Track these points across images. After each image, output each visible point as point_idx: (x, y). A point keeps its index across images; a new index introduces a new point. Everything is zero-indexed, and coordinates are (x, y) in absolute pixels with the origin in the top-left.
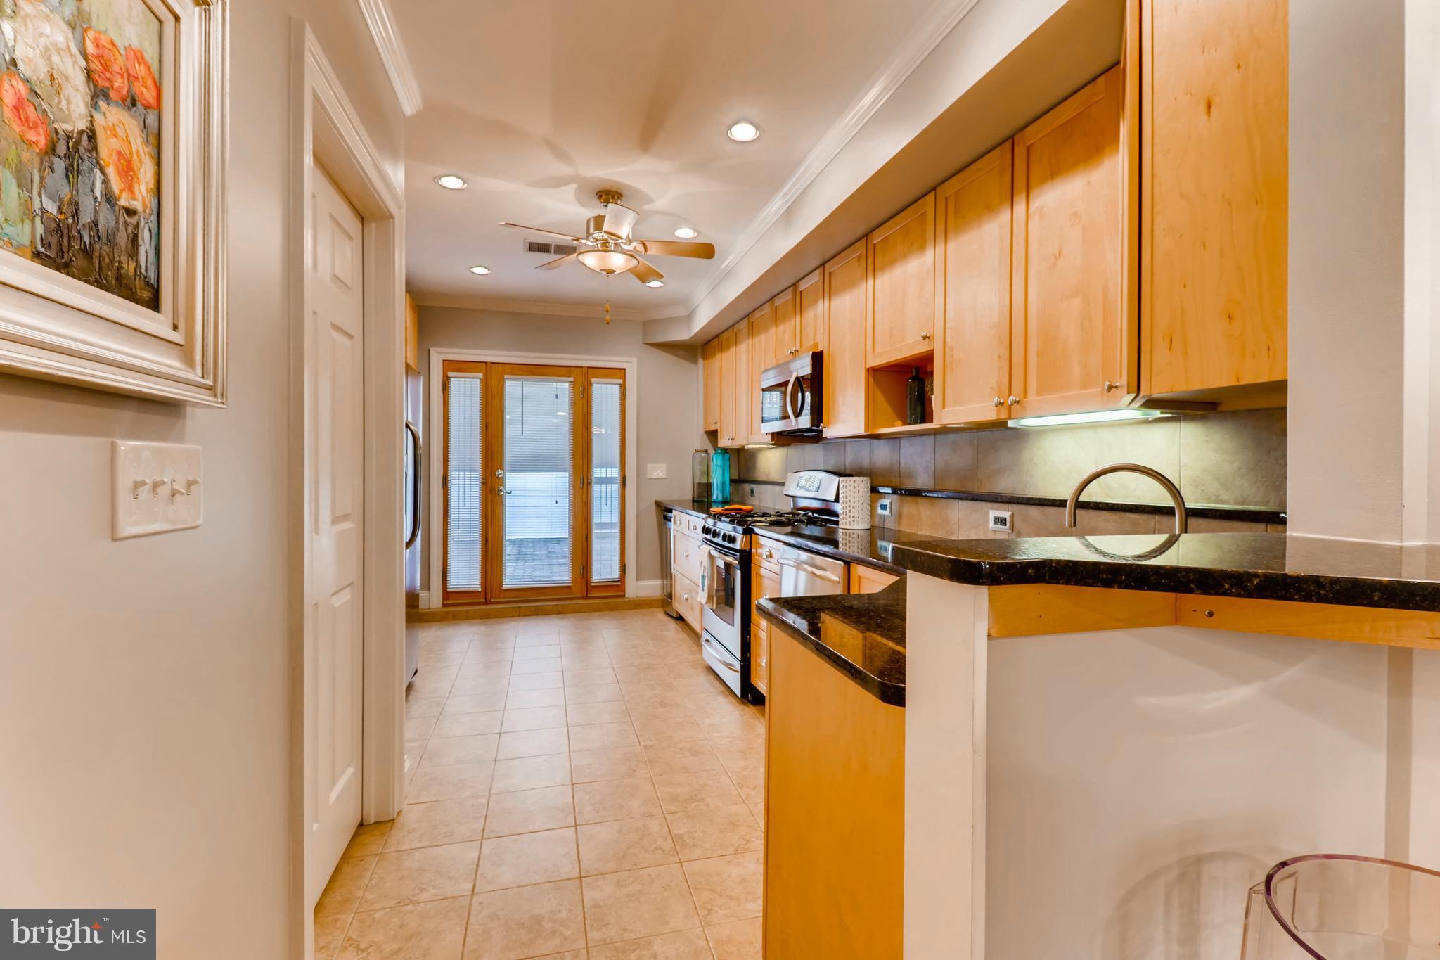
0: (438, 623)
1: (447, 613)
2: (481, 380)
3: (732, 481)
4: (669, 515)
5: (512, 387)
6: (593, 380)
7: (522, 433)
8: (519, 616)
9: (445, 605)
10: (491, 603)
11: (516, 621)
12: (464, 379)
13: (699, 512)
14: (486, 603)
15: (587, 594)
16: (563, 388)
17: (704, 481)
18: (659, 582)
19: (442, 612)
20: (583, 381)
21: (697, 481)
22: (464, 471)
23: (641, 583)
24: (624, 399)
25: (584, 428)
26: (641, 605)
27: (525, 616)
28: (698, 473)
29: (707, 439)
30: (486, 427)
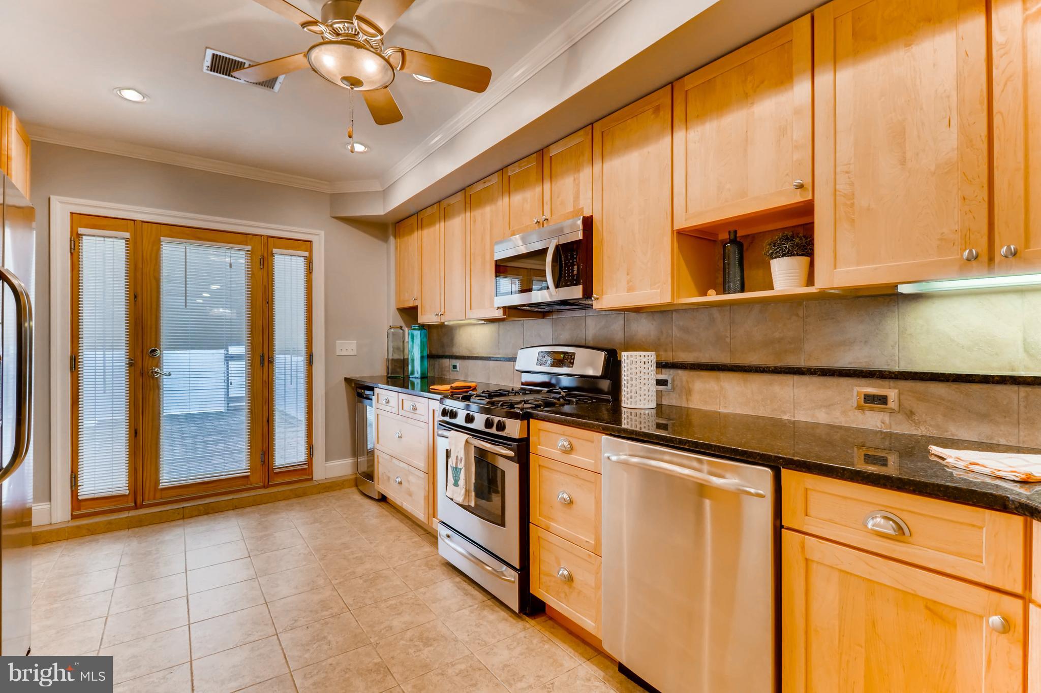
0: (64, 543)
1: (78, 527)
2: (127, 240)
5: (172, 252)
6: (275, 250)
7: (186, 306)
8: (183, 518)
9: (74, 517)
10: (143, 506)
11: (179, 526)
12: (102, 239)
13: (392, 386)
14: (136, 507)
15: (268, 483)
16: (238, 257)
17: (399, 356)
18: (353, 461)
19: (72, 527)
20: (262, 251)
21: (390, 357)
22: (104, 350)
23: (330, 464)
24: (311, 273)
25: (264, 302)
26: (331, 486)
27: (191, 517)
28: (392, 349)
29: (399, 317)
30: (135, 297)
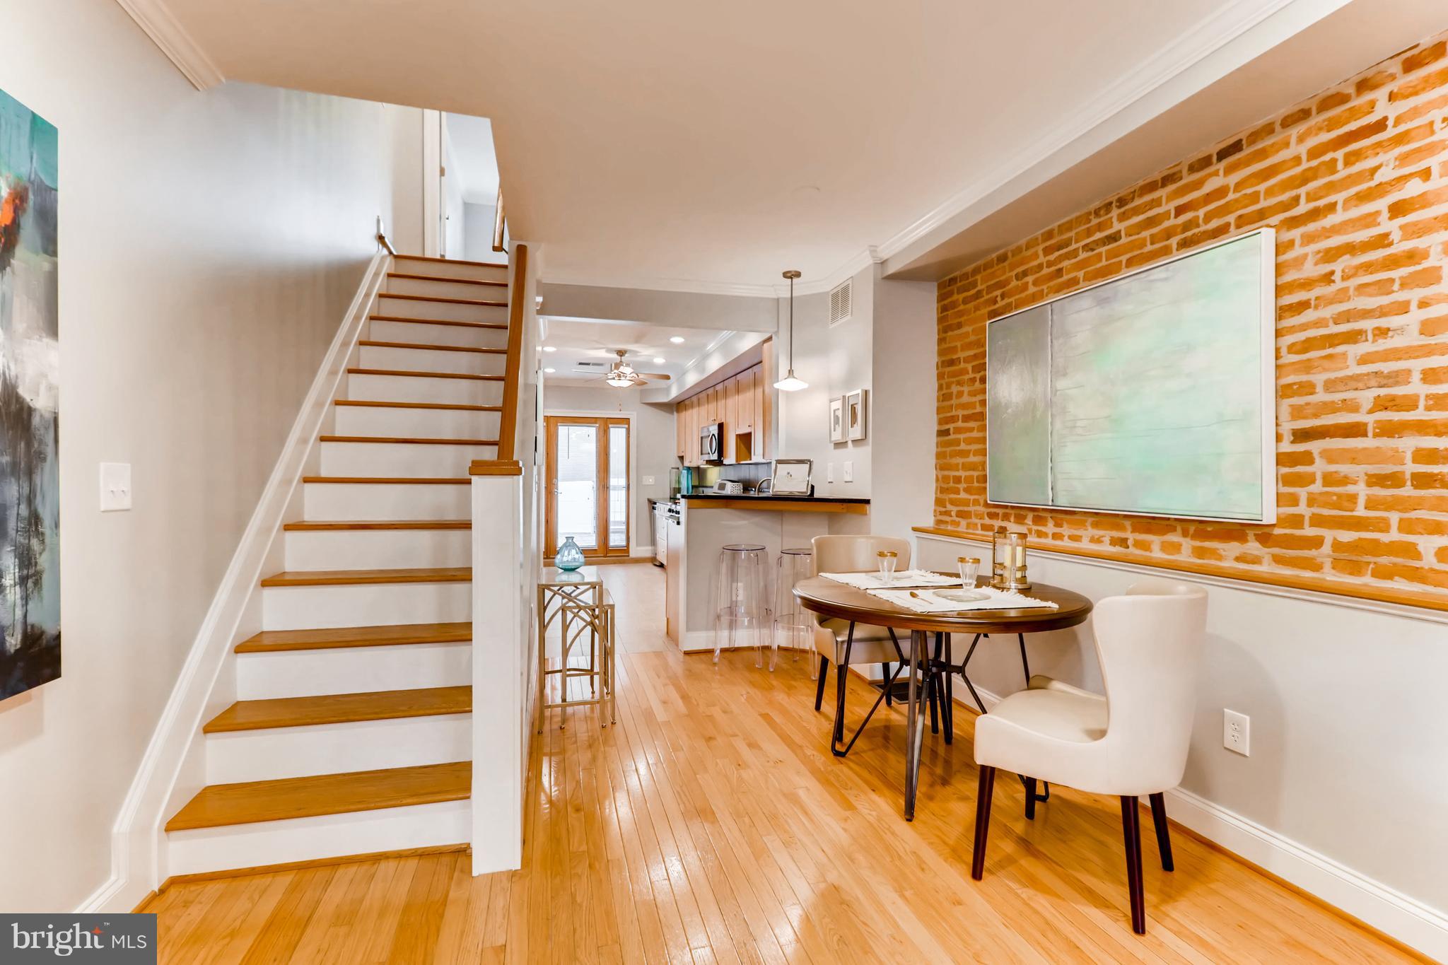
3: (693, 487)
4: (655, 506)
5: (563, 431)
6: (610, 426)
7: (568, 458)
15: (606, 554)
16: (591, 431)
17: (677, 486)
18: (650, 548)
20: (604, 426)
21: (672, 484)
23: (638, 548)
24: (629, 437)
25: (605, 456)
26: (639, 561)
28: (674, 482)
29: (679, 460)
30: (548, 454)
